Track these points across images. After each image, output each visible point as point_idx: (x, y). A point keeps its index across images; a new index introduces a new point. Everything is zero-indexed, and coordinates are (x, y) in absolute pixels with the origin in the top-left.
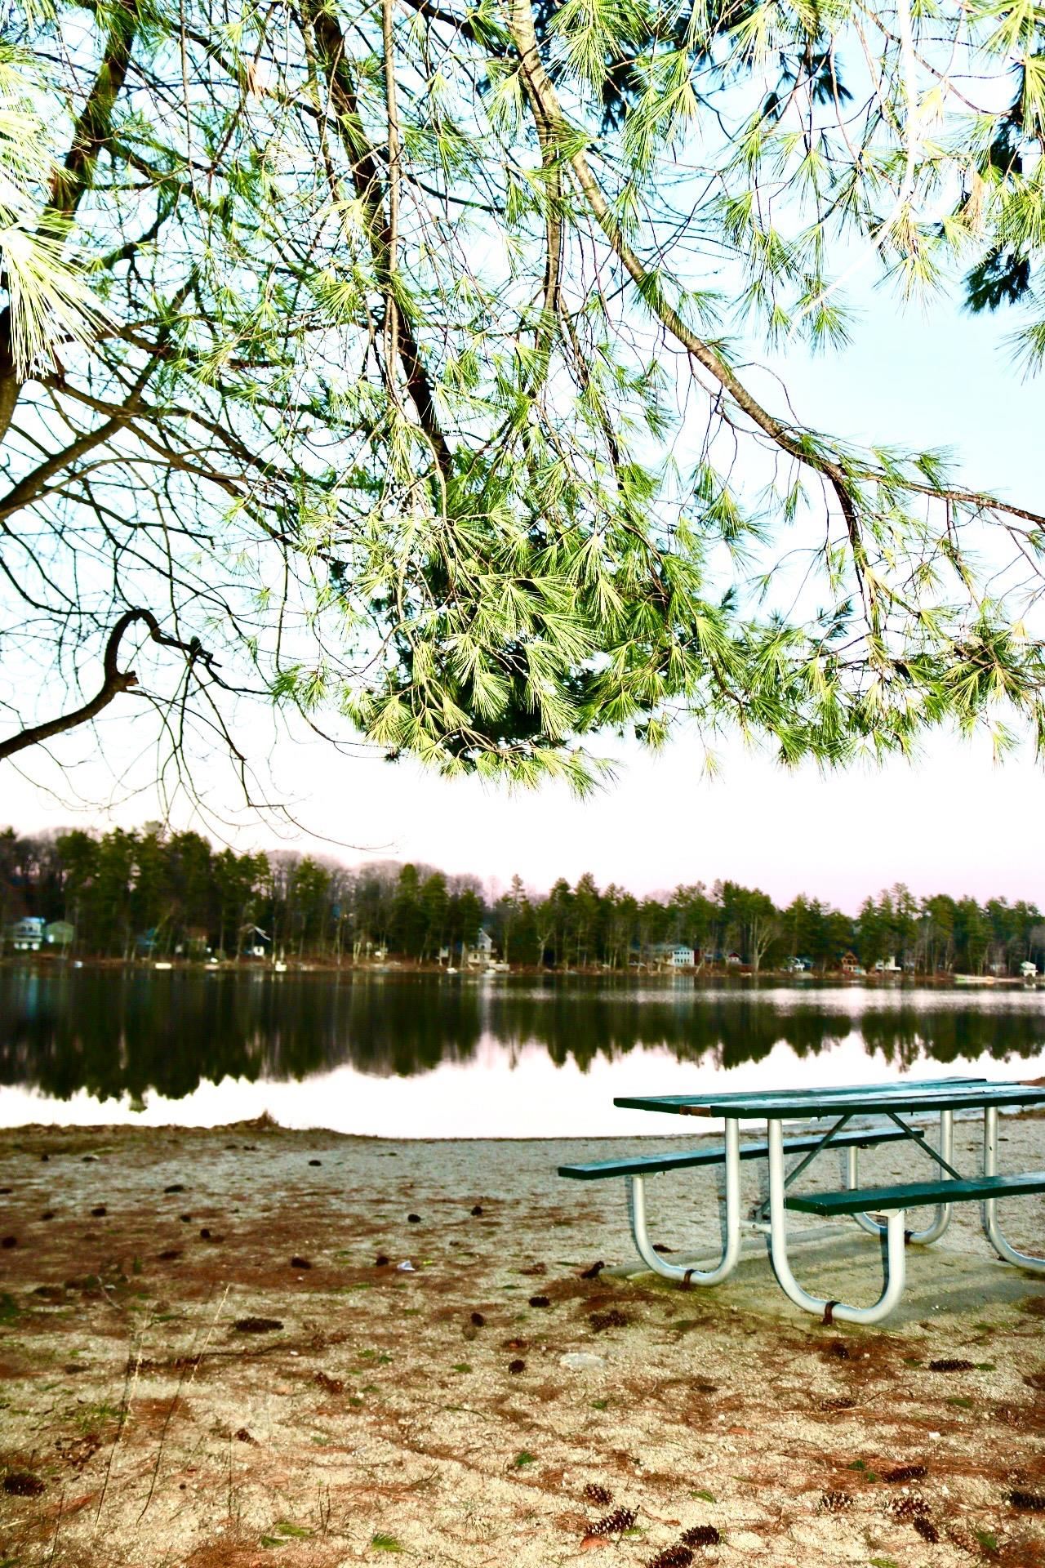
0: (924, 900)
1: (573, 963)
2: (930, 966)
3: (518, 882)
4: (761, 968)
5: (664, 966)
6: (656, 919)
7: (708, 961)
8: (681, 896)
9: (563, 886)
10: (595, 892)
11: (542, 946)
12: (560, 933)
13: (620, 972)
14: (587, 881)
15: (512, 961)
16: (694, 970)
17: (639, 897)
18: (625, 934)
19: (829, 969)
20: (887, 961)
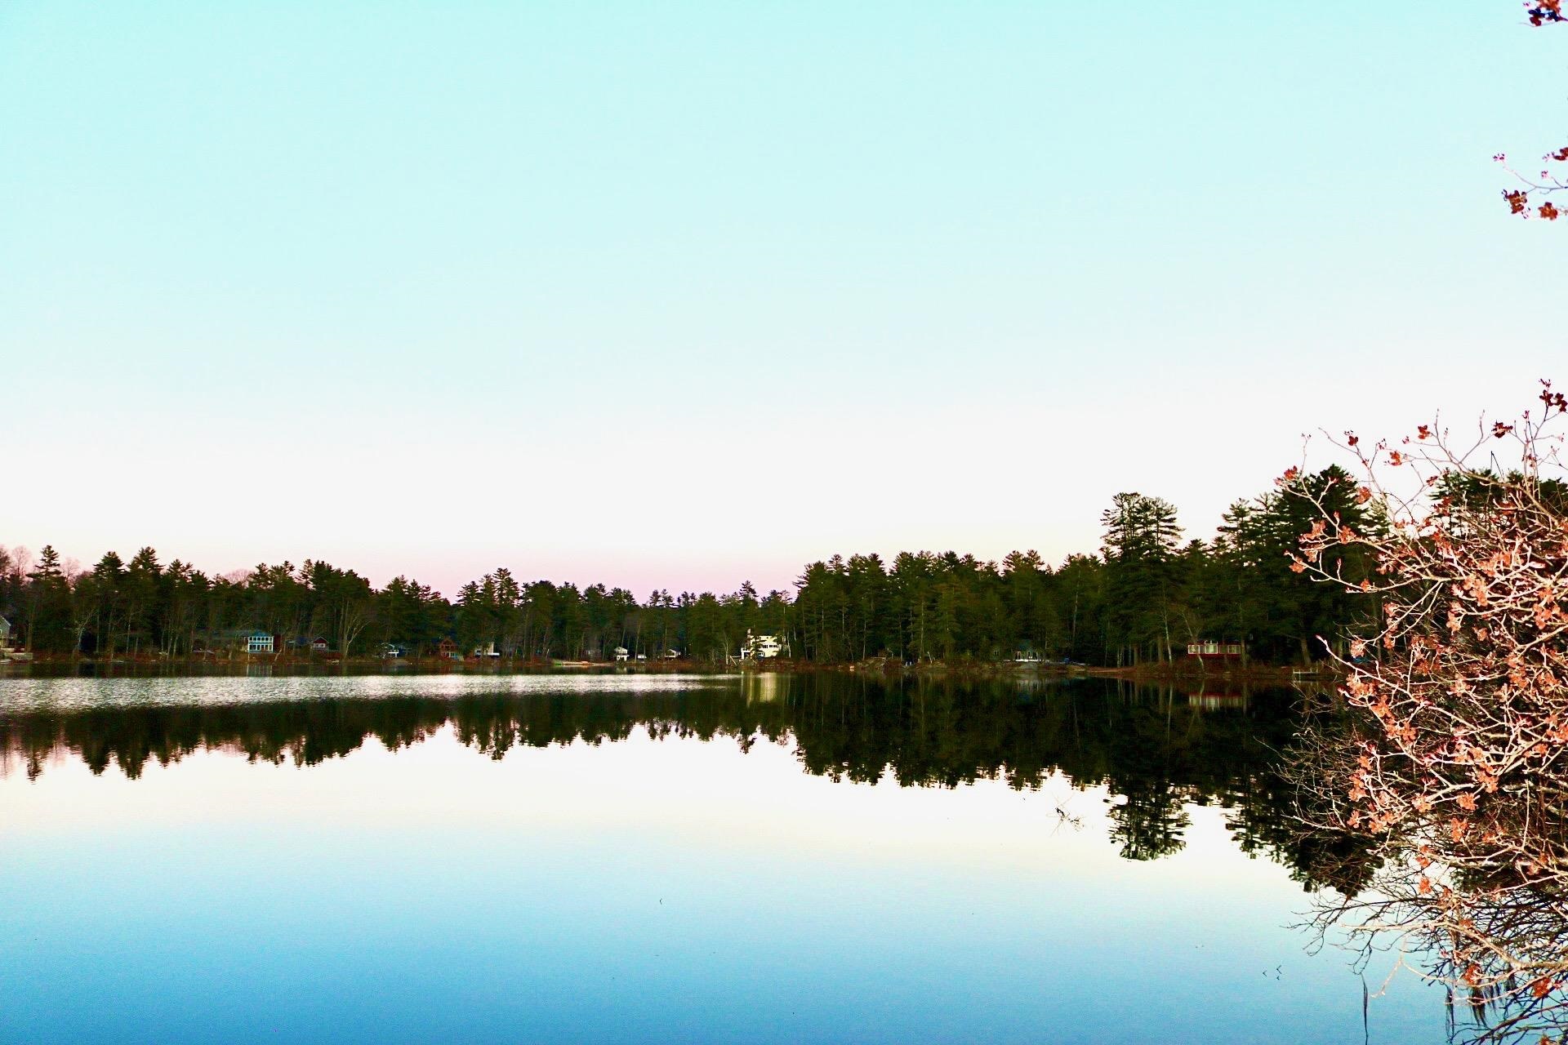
0: (526, 586)
1: (120, 650)
2: (528, 652)
3: (50, 554)
4: (350, 654)
5: (237, 653)
6: (228, 600)
7: (290, 647)
8: (262, 575)
9: (112, 561)
10: (158, 568)
11: (80, 631)
12: (105, 616)
13: (182, 660)
14: (147, 556)
15: (35, 649)
16: (271, 657)
17: (210, 576)
18: (189, 617)
19: (426, 654)
20: (486, 646)
